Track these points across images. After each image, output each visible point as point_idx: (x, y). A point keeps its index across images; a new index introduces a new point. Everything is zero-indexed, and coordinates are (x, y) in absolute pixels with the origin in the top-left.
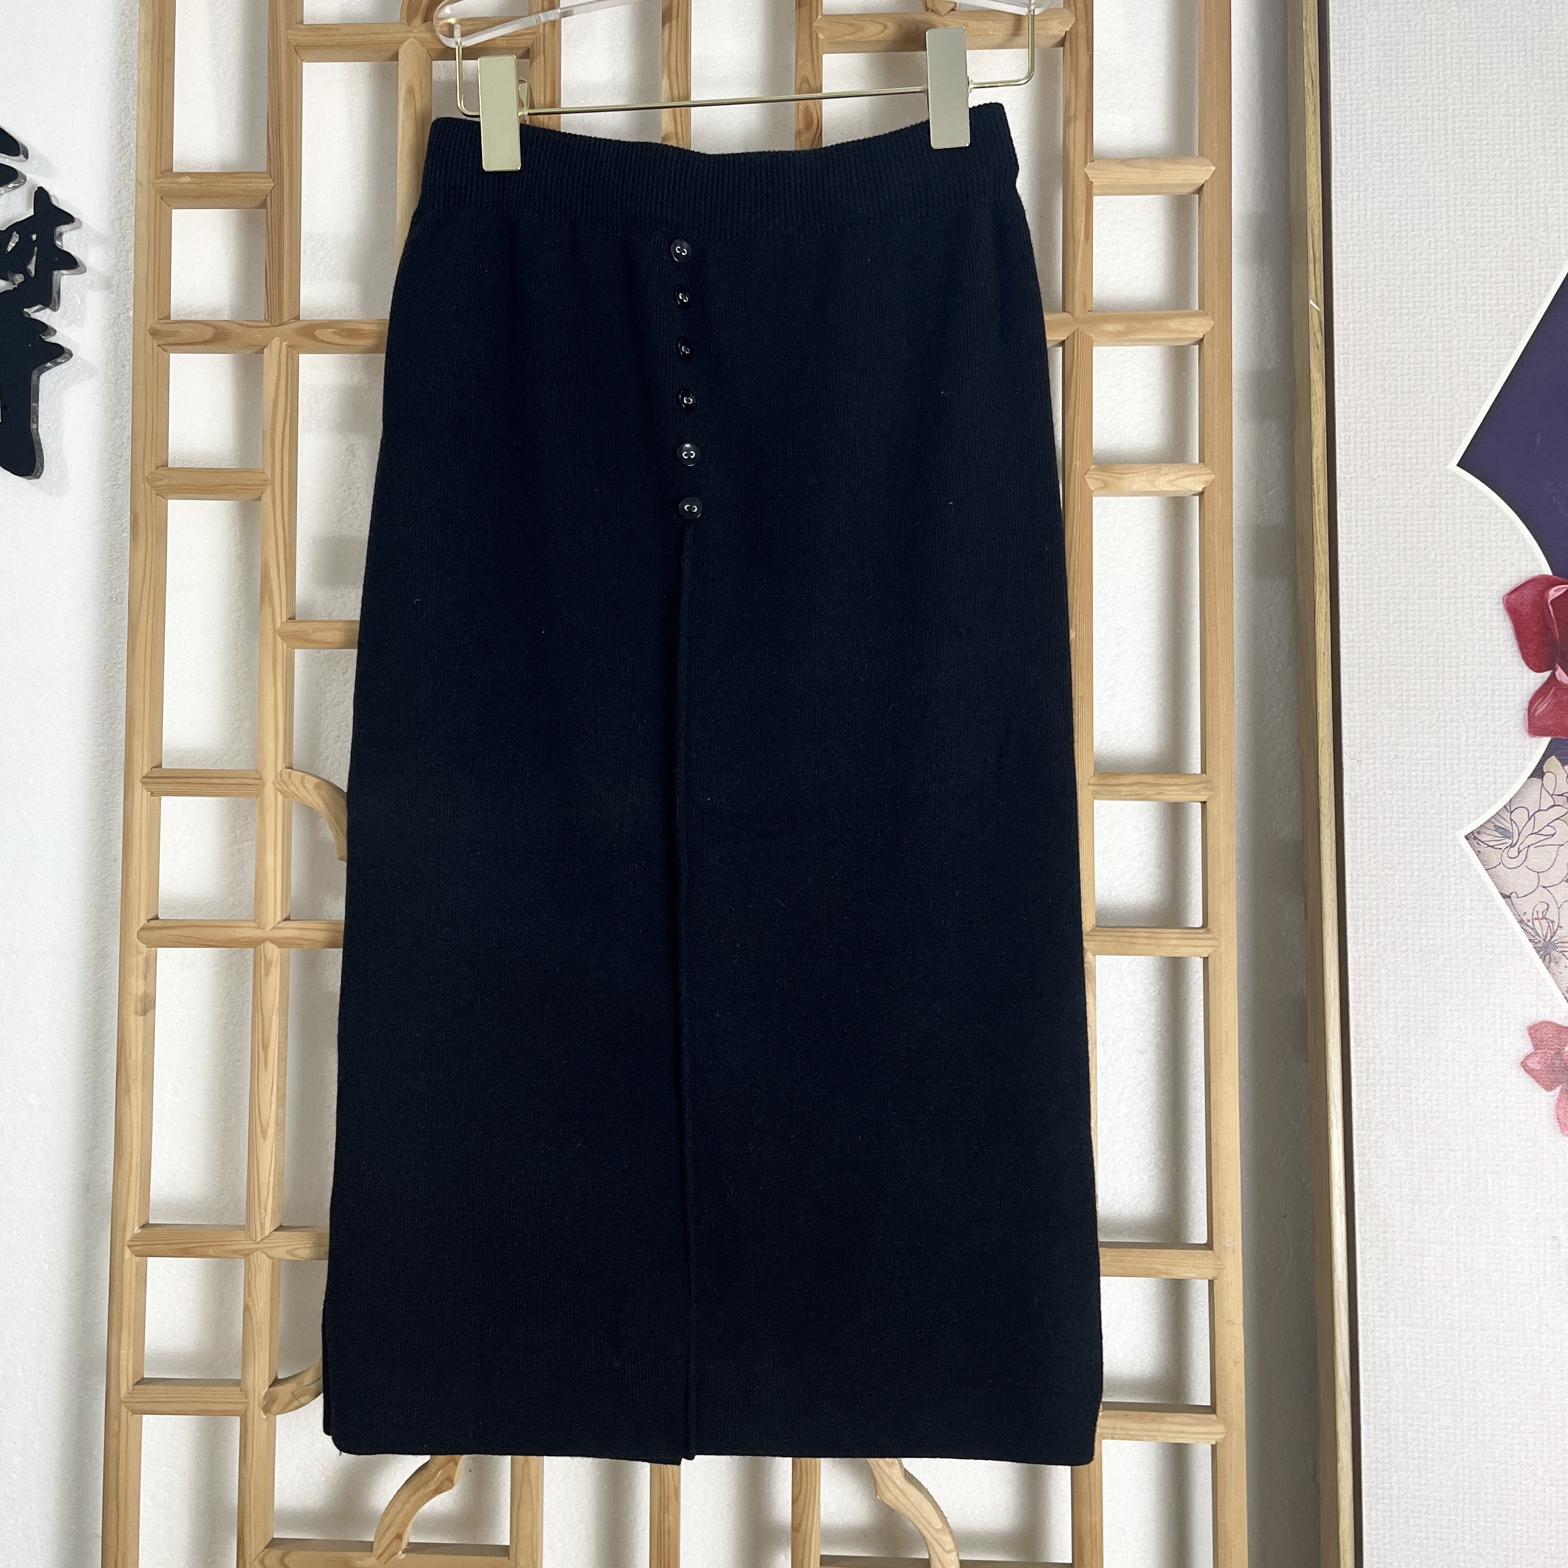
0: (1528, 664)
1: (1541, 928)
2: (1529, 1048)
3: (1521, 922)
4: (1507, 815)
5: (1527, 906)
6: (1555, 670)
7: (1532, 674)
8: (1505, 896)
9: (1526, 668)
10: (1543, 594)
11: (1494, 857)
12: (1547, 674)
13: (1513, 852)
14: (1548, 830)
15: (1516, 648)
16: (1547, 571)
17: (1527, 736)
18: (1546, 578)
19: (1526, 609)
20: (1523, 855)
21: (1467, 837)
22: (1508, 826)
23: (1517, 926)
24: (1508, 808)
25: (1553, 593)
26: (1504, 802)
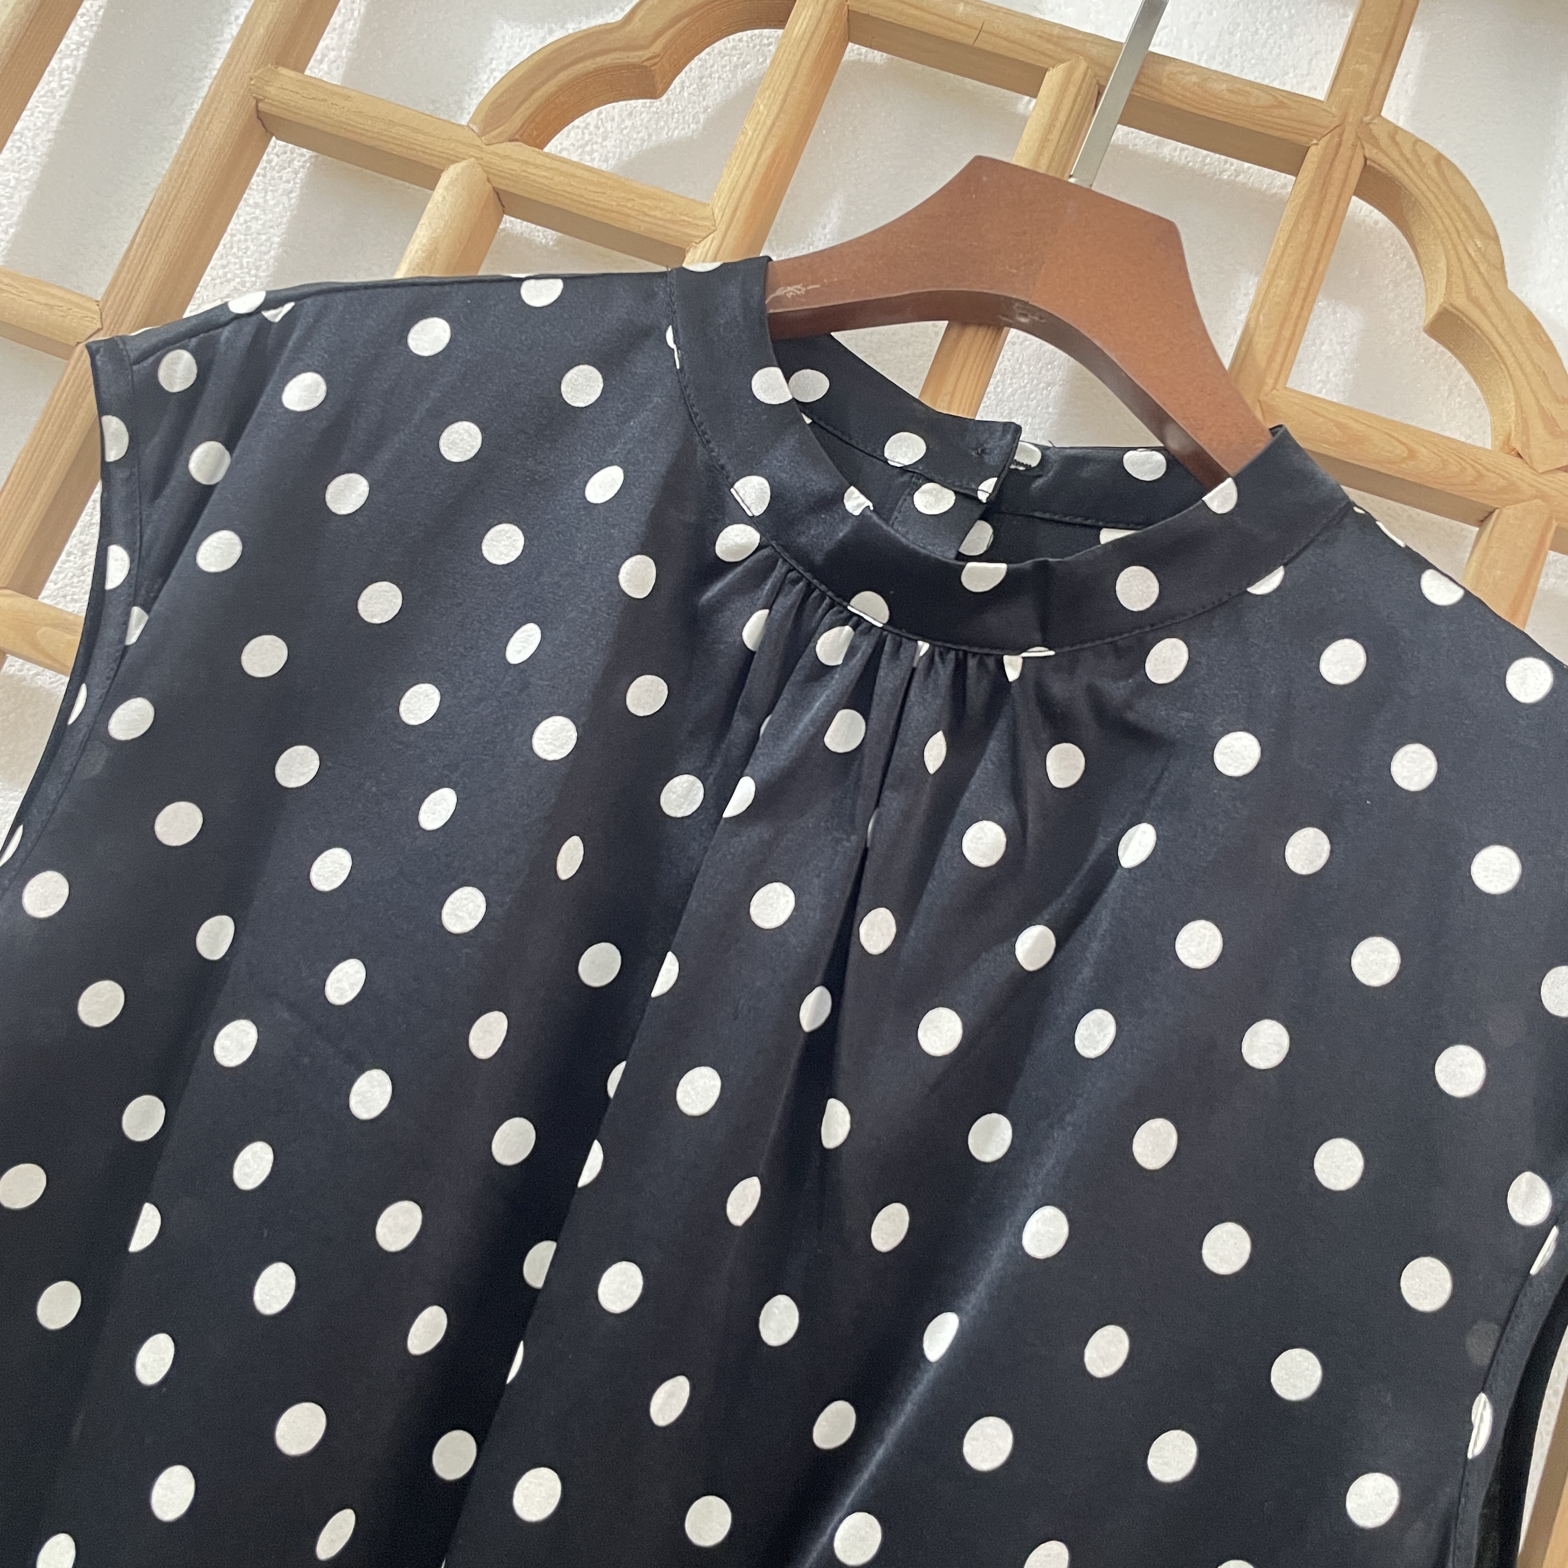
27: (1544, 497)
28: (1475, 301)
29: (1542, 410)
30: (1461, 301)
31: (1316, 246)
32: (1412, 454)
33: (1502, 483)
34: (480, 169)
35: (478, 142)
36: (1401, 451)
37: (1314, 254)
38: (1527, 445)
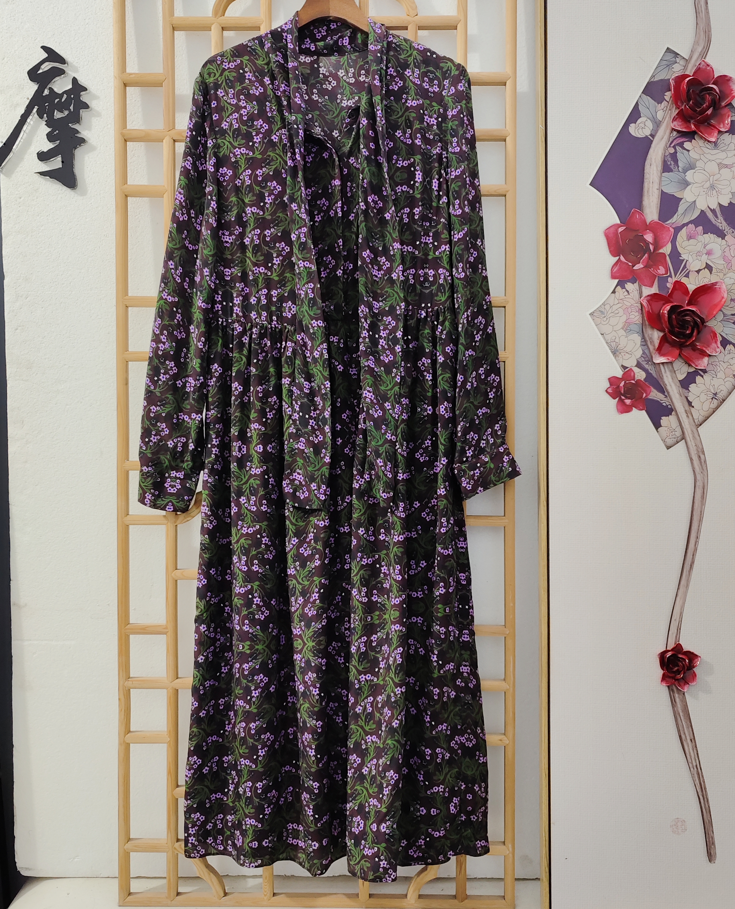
0: (611, 254)
1: (613, 344)
2: (608, 385)
3: (607, 343)
4: (603, 306)
5: (608, 337)
6: (620, 256)
7: (613, 258)
8: (602, 334)
9: (611, 256)
10: (617, 230)
11: (598, 320)
12: (618, 258)
13: (605, 319)
14: (617, 312)
15: (607, 249)
16: (619, 222)
17: (610, 279)
18: (618, 224)
19: (611, 235)
20: (608, 320)
21: (590, 314)
22: (603, 310)
23: (605, 344)
24: (604, 304)
25: (621, 230)
26: (603, 302)
27: (414, 22)
34: (218, 24)
35: (215, 19)
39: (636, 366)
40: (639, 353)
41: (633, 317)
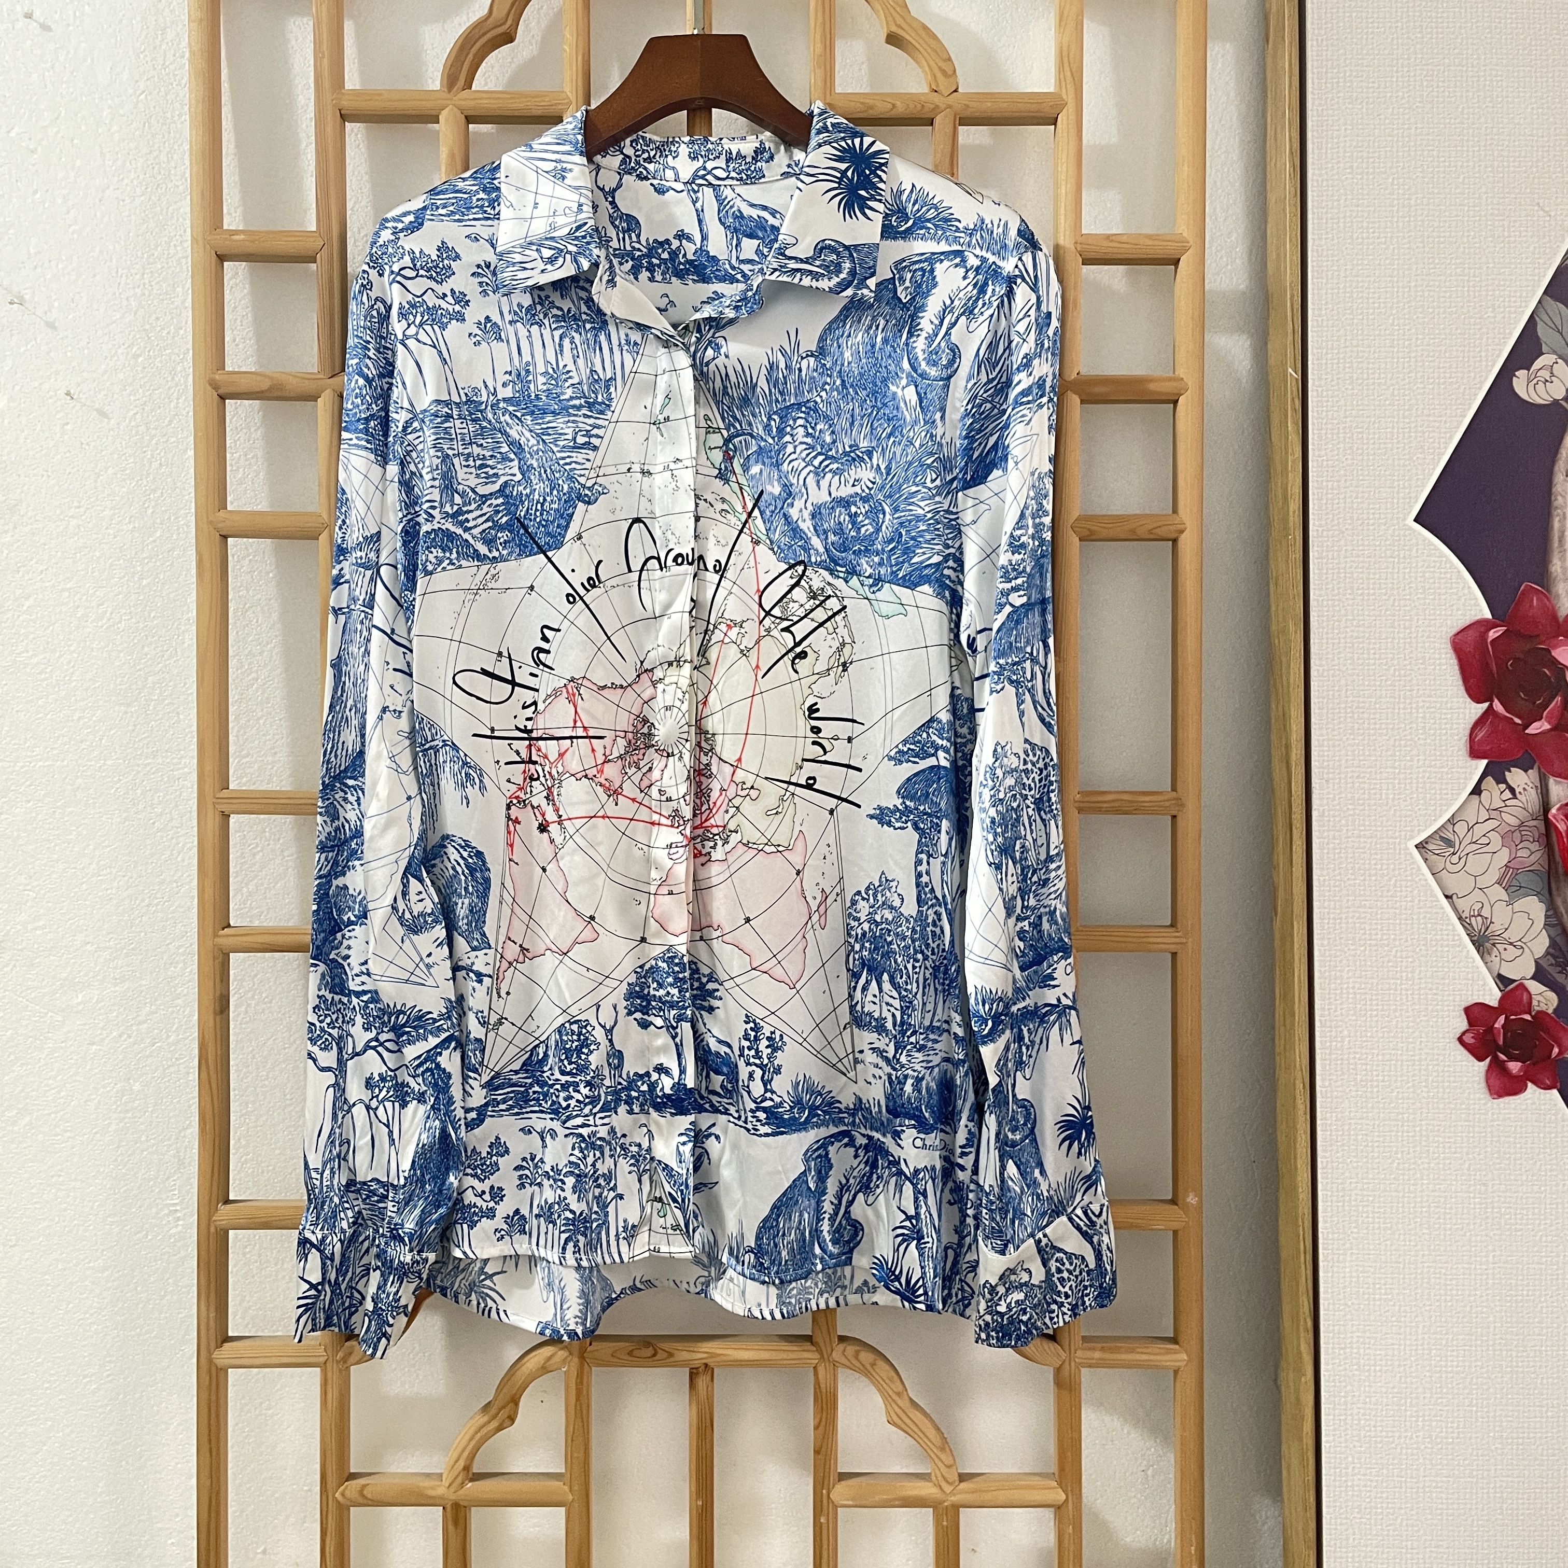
0: (1470, 696)
1: (1478, 923)
2: (1466, 1027)
3: (1460, 918)
4: (1450, 827)
5: (1465, 905)
6: (1493, 700)
7: (1474, 704)
8: (1447, 897)
9: (1468, 700)
10: (1485, 637)
11: (1439, 862)
12: (1486, 705)
13: (1455, 859)
14: (1485, 840)
15: (1460, 682)
16: (1488, 614)
17: (1469, 759)
18: (1487, 621)
19: (1470, 649)
20: (1463, 860)
21: (1416, 846)
22: (1451, 837)
23: (1457, 922)
24: (1452, 821)
25: (1495, 634)
26: (1448, 815)
27: (950, 107)
28: (899, 26)
29: (940, 68)
30: (894, 29)
31: (828, 23)
32: (894, 106)
33: (932, 106)
34: (456, 110)
35: (449, 96)
36: (890, 106)
37: (828, 26)
38: (937, 86)
39: (1532, 978)
40: (1541, 944)
41: (1523, 853)
